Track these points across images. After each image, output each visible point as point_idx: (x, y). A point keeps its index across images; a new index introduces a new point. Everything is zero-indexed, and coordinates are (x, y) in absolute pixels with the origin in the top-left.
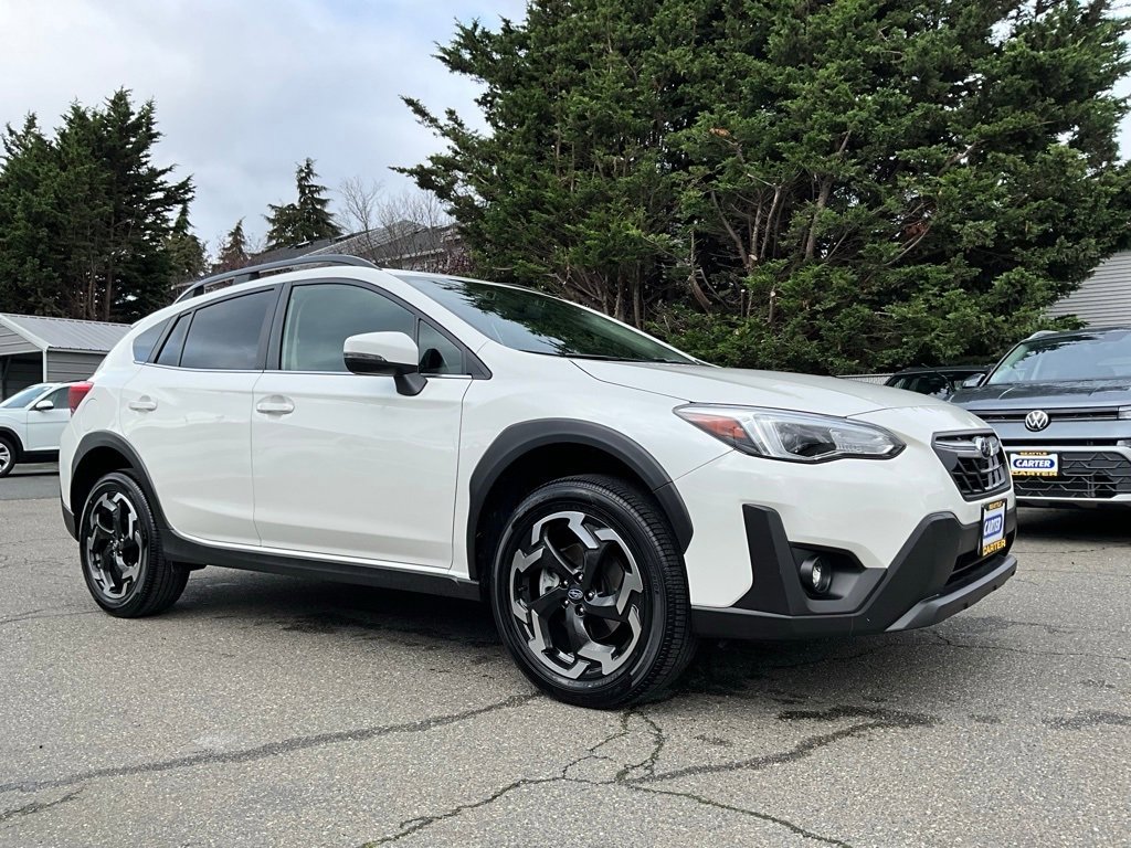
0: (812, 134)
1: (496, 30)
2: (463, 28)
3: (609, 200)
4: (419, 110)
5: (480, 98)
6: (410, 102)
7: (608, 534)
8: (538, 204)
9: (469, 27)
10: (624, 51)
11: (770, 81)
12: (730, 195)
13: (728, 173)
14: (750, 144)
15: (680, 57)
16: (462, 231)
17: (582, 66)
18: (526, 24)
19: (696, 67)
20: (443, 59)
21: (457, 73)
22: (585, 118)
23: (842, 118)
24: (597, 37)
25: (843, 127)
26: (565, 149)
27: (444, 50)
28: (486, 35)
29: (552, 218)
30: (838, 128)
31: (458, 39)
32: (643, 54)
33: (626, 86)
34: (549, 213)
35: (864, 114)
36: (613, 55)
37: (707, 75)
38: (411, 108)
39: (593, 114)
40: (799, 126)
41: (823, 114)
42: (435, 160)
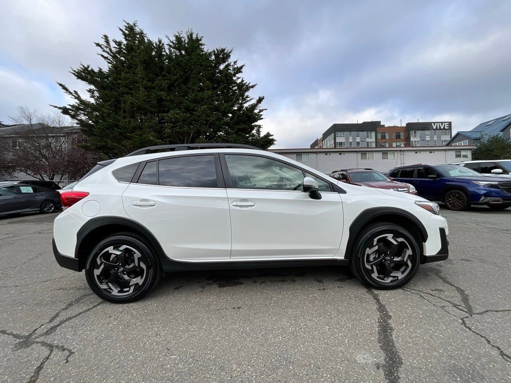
0: (202, 121)
1: (96, 70)
2: (83, 66)
3: (142, 128)
4: (64, 88)
5: (88, 90)
6: (61, 85)
7: (400, 240)
8: (117, 126)
9: (86, 66)
10: (146, 88)
11: (189, 106)
12: (179, 132)
13: (179, 127)
14: (184, 121)
15: (163, 94)
16: (82, 130)
17: (131, 89)
18: (107, 71)
19: (168, 98)
20: (74, 74)
21: (80, 80)
22: (133, 104)
23: (208, 119)
24: (136, 82)
25: (208, 121)
26: (125, 112)
27: (75, 71)
28: (92, 70)
29: (122, 131)
30: (207, 121)
31: (80, 69)
32: (152, 91)
33: (147, 98)
34: (121, 129)
35: (213, 119)
36: (142, 89)
37: (171, 101)
38: (61, 87)
39: (136, 103)
40: (197, 118)
41: (204, 116)
42: (73, 106)
